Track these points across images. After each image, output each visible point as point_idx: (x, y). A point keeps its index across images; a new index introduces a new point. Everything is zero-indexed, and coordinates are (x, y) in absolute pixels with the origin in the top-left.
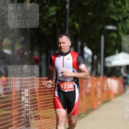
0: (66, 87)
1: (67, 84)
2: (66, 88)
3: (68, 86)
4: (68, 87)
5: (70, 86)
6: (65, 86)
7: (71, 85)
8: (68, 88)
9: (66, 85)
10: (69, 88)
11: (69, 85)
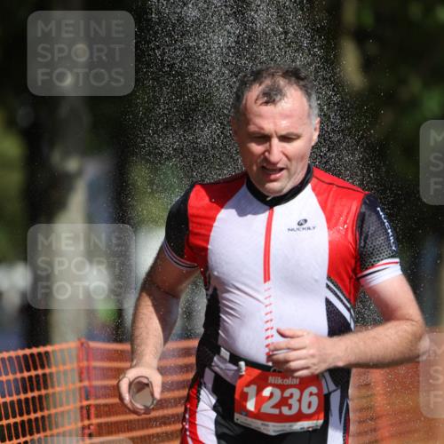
0: (278, 406)
1: (283, 388)
2: (276, 411)
3: (291, 396)
4: (290, 407)
5: (300, 401)
6: (272, 394)
7: (311, 394)
8: (285, 410)
9: (278, 392)
10: (294, 411)
11: (296, 392)
